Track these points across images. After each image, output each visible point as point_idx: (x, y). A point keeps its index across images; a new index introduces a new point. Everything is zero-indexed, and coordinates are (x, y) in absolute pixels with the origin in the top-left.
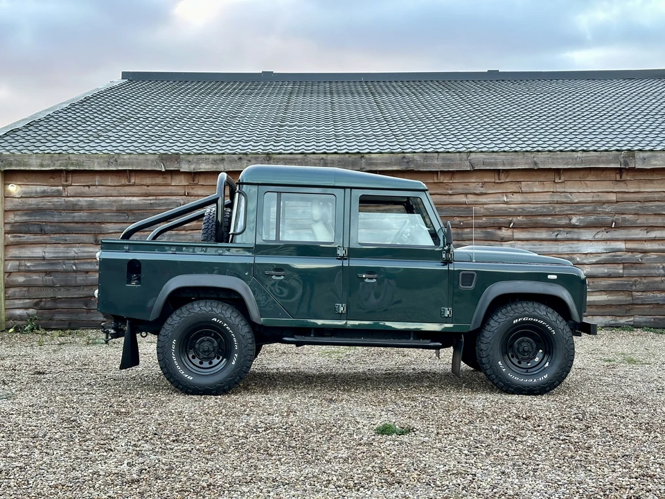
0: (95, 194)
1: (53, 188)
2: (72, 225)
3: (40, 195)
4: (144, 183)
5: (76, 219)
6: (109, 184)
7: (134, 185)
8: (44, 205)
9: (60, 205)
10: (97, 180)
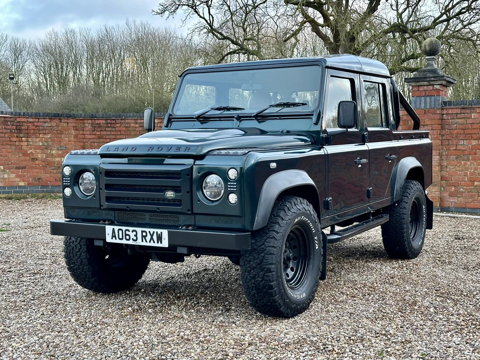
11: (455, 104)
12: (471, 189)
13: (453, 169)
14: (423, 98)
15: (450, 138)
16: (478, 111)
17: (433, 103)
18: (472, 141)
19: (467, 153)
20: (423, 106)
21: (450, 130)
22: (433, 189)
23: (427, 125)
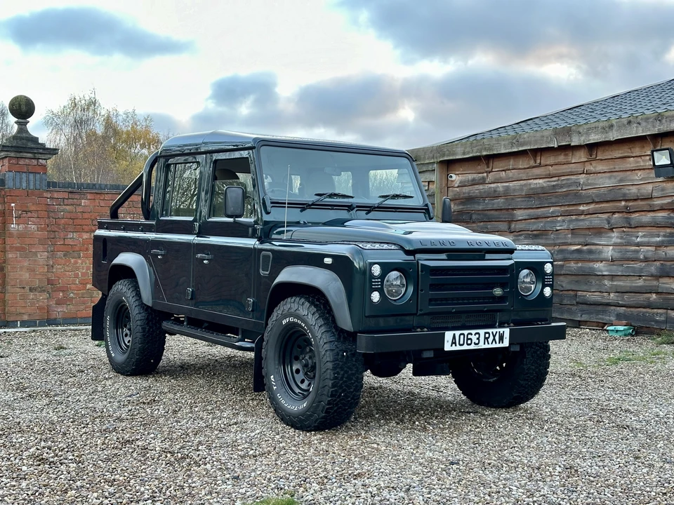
0: (509, 178)
1: (480, 175)
2: (492, 212)
3: (470, 183)
4: (548, 163)
5: (495, 207)
6: (520, 167)
7: (540, 166)
8: (474, 192)
9: (485, 192)
10: (511, 163)
11: (61, 185)
12: (83, 294)
13: (61, 269)
14: (24, 174)
15: (56, 229)
16: (89, 197)
17: (38, 183)
18: (83, 234)
19: (77, 248)
20: (24, 185)
21: (56, 219)
22: (41, 296)
23: (30, 212)
